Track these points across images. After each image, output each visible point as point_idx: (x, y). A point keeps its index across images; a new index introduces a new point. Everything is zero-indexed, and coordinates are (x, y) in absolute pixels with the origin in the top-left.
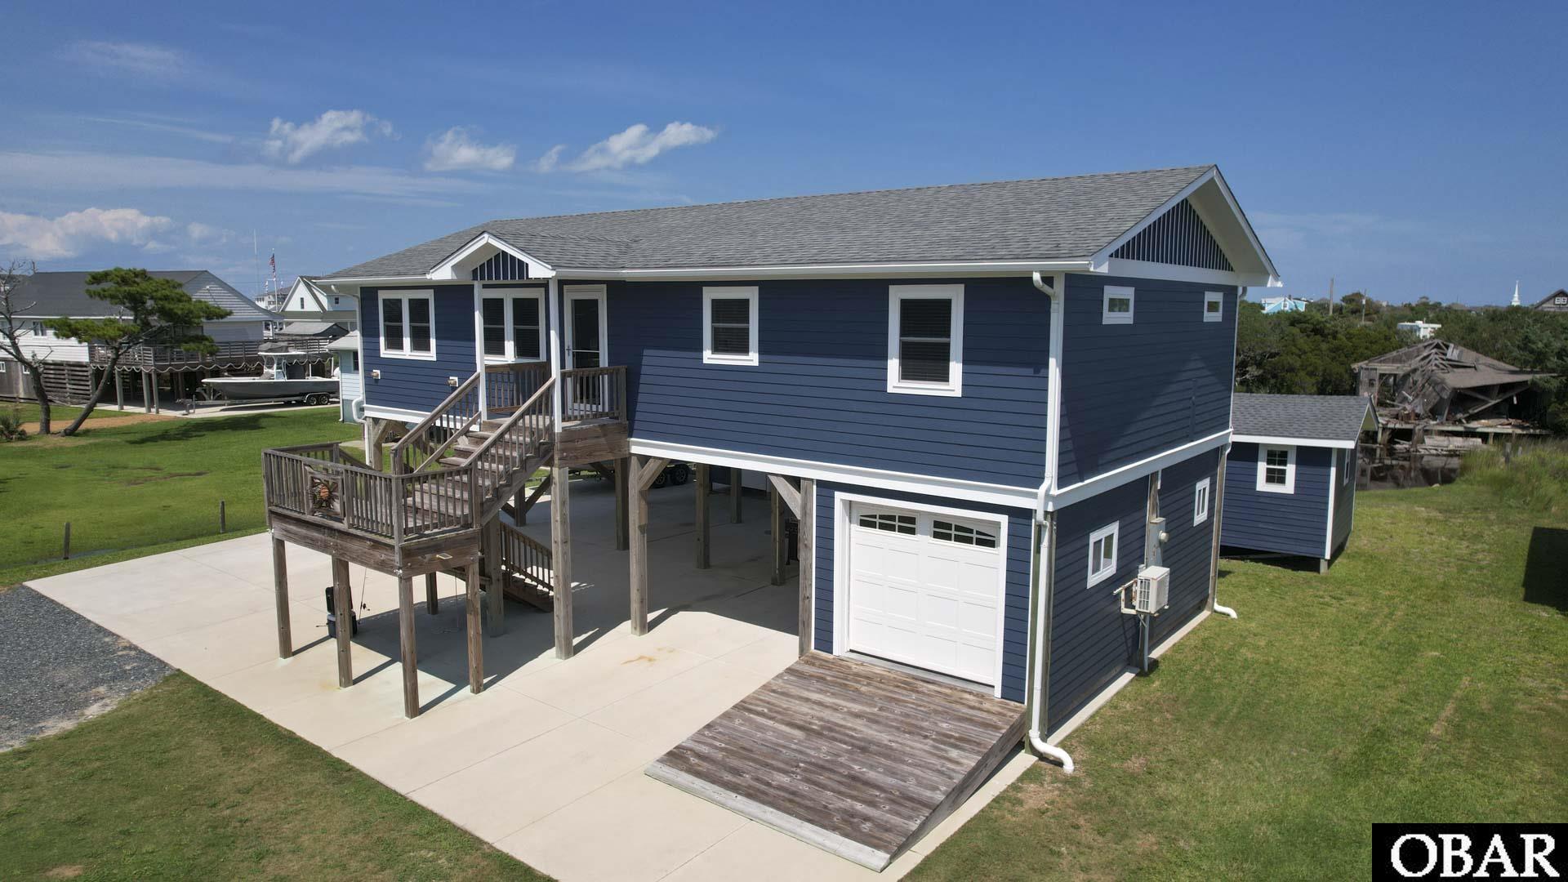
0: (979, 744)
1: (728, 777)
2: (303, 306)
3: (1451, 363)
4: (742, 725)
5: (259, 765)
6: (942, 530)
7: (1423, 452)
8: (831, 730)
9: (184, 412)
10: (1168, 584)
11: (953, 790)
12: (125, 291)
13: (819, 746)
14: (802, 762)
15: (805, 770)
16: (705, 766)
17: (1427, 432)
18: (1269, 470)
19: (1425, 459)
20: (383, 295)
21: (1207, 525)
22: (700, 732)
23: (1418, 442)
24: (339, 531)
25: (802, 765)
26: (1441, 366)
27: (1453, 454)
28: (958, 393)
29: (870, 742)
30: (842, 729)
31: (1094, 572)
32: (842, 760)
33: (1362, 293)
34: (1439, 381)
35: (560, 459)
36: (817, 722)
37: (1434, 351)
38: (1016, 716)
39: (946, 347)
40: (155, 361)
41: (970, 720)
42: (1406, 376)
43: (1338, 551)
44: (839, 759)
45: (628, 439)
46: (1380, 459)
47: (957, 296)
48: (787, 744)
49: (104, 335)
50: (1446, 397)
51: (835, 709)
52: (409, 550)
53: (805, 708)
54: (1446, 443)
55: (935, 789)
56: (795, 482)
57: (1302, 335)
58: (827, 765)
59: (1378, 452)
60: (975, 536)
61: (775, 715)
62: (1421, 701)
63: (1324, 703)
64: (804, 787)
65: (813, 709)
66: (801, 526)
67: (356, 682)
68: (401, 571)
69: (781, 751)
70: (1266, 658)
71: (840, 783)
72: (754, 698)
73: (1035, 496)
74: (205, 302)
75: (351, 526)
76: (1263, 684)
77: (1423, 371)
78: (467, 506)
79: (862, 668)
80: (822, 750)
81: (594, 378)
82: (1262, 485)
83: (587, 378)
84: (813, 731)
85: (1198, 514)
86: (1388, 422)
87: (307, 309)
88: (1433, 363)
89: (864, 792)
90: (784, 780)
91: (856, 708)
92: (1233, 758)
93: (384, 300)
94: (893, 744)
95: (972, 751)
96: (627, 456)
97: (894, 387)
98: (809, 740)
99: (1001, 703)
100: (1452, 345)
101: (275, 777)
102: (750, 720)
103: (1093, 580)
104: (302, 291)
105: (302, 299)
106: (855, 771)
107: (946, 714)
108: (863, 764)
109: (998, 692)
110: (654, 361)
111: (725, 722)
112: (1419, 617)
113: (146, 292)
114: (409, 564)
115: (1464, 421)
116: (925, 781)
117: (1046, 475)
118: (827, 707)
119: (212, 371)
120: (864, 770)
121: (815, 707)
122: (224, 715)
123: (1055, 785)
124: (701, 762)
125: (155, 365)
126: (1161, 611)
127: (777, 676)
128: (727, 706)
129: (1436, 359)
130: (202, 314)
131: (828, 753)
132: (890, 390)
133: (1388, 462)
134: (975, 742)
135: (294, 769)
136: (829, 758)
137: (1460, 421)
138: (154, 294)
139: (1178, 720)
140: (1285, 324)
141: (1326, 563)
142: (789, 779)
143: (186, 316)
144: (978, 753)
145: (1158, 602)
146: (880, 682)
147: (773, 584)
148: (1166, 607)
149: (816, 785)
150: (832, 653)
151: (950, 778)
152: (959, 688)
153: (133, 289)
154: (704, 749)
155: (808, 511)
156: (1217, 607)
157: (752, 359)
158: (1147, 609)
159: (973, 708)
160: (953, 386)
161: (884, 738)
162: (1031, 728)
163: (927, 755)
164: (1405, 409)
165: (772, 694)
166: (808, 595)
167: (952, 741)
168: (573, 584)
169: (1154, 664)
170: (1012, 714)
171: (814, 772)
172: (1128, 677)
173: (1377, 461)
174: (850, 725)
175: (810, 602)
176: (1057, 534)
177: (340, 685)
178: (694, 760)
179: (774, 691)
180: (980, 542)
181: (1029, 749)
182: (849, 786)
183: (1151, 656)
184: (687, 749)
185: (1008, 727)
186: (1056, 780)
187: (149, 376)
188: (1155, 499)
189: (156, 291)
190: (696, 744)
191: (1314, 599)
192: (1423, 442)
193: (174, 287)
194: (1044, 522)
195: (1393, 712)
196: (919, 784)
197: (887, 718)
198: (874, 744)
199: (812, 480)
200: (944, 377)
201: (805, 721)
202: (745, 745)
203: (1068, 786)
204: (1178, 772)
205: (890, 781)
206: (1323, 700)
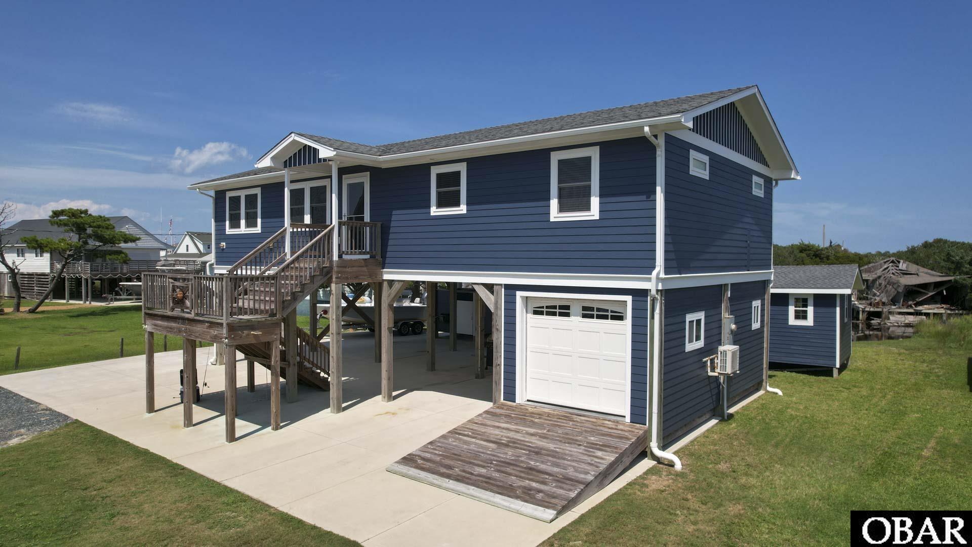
0: (616, 448)
1: (443, 470)
2: (187, 250)
3: (902, 272)
4: (454, 441)
5: (121, 467)
6: (588, 312)
7: (889, 324)
8: (514, 443)
9: (107, 303)
10: (738, 359)
11: (600, 474)
12: (74, 221)
13: (506, 451)
14: (494, 461)
15: (496, 465)
16: (428, 465)
17: (890, 313)
18: (796, 311)
19: (891, 329)
20: (229, 195)
21: (760, 331)
22: (425, 446)
23: (885, 319)
24: (188, 319)
25: (495, 462)
26: (897, 274)
27: (908, 325)
28: (597, 217)
29: (541, 449)
30: (522, 442)
31: (689, 342)
32: (522, 459)
33: (841, 244)
34: (896, 282)
35: (336, 278)
36: (505, 439)
37: (891, 264)
38: (641, 432)
39: (588, 188)
40: (91, 271)
41: (610, 435)
42: (874, 281)
43: (843, 367)
44: (520, 459)
45: (382, 270)
46: (862, 330)
47: (594, 154)
48: (485, 451)
49: (58, 247)
50: (901, 291)
51: (517, 431)
52: (233, 326)
53: (497, 432)
54: (903, 319)
55: (587, 473)
56: (490, 287)
57: (807, 258)
58: (512, 462)
59: (860, 325)
60: (610, 314)
61: (476, 436)
62: (912, 439)
63: (847, 438)
64: (496, 475)
65: (502, 432)
66: (494, 317)
67: (194, 425)
68: (227, 340)
69: (480, 455)
70: (805, 414)
71: (521, 471)
72: (463, 427)
73: (649, 280)
74: (124, 232)
75: (197, 314)
76: (805, 427)
77: (885, 277)
78: (274, 305)
79: (535, 409)
80: (509, 454)
81: (360, 228)
82: (792, 321)
83: (356, 228)
84: (503, 444)
85: (754, 323)
86: (865, 307)
87: (190, 252)
88: (891, 272)
89: (538, 476)
90: (483, 471)
91: (532, 431)
92: (790, 465)
93: (230, 198)
94: (557, 449)
95: (612, 452)
96: (381, 281)
97: (555, 217)
98: (499, 449)
99: (629, 425)
100: (902, 261)
101: (131, 473)
102: (460, 439)
103: (690, 347)
104: (188, 241)
105: (187, 246)
106: (532, 465)
107: (593, 432)
108: (536, 461)
109: (628, 419)
110: (400, 218)
111: (442, 440)
112: (903, 398)
113: (87, 222)
114: (233, 336)
115: (913, 306)
116: (580, 469)
117: (656, 264)
118: (512, 431)
119: (126, 278)
120: (538, 464)
121: (504, 431)
122: (102, 442)
123: (670, 477)
124: (425, 463)
125: (91, 274)
126: (734, 373)
127: (478, 415)
128: (444, 431)
129: (892, 270)
130: (121, 239)
131: (513, 455)
132: (552, 219)
133: (867, 333)
134: (614, 447)
135: (145, 469)
136: (513, 458)
137: (911, 306)
138: (92, 224)
139: (750, 444)
140: (796, 252)
141: (837, 370)
142: (485, 470)
143: (111, 240)
144: (616, 453)
145: (733, 367)
146: (548, 416)
147: (476, 378)
148: (738, 372)
149: (505, 474)
150: (515, 402)
151: (597, 467)
152: (601, 418)
153: (79, 220)
154: (428, 455)
155: (499, 306)
156: (769, 389)
157: (463, 209)
158: (725, 371)
159: (612, 428)
160: (594, 212)
161: (551, 446)
162: (651, 441)
163: (578, 454)
164: (875, 300)
165: (475, 425)
166: (499, 363)
167: (598, 446)
168: (343, 379)
169: (731, 416)
170: (637, 431)
171: (503, 466)
172: (714, 422)
173: (860, 332)
174: (527, 440)
175: (500, 368)
176: (665, 306)
177: (184, 426)
178: (420, 461)
179: (476, 423)
180: (613, 318)
181: (650, 456)
182: (528, 474)
183: (728, 412)
184: (416, 456)
185: (636, 438)
186: (670, 474)
187: (87, 280)
188: (727, 303)
189: (93, 222)
190: (422, 452)
191: (832, 389)
192: (889, 319)
193: (105, 221)
194: (656, 296)
195: (894, 443)
196: (576, 471)
197: (553, 435)
198: (544, 450)
199: (501, 285)
200: (587, 208)
201: (496, 439)
202: (456, 452)
203: (678, 478)
204: (753, 471)
205: (556, 469)
206: (846, 437)
